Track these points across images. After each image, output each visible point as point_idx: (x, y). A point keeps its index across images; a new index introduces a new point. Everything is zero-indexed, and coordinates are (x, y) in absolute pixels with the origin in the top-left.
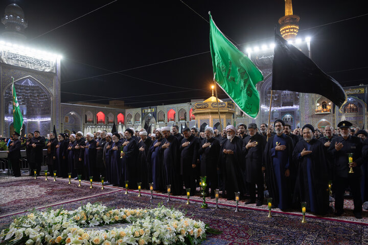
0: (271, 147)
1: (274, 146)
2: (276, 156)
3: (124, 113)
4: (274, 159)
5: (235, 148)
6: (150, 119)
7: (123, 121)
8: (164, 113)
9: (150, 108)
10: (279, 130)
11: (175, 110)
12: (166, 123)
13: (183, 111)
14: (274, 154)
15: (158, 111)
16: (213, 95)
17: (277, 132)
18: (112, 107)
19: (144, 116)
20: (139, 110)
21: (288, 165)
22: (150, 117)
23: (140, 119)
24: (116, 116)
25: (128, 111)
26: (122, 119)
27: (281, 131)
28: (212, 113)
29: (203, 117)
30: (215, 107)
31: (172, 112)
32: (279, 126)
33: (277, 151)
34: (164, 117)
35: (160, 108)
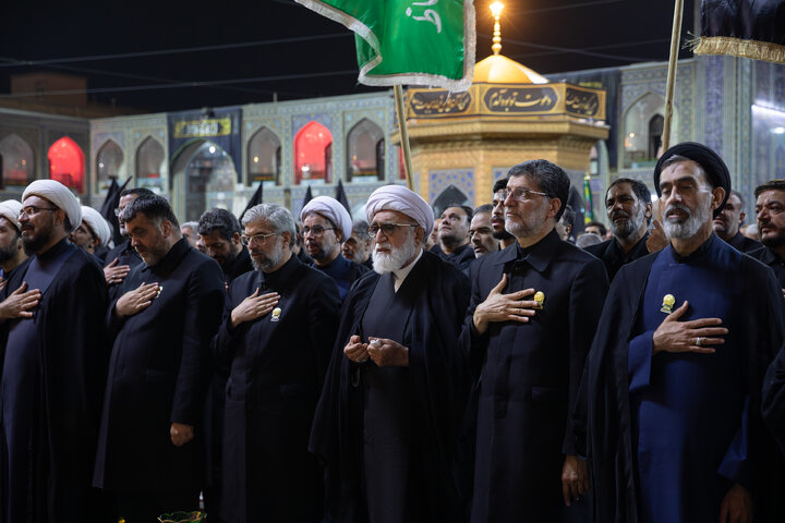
0: (626, 326)
1: (646, 319)
2: (657, 387)
3: (82, 140)
4: (646, 409)
5: (419, 330)
6: (210, 170)
7: (76, 178)
8: (275, 138)
9: (211, 115)
10: (681, 213)
11: (330, 127)
12: (287, 191)
13: (366, 133)
14: (642, 378)
15: (250, 128)
16: (497, 47)
17: (668, 228)
18: (20, 104)
19: (181, 150)
20: (156, 126)
21: (737, 456)
22: (211, 158)
23: (164, 169)
24: (45, 153)
25: (103, 130)
26: (74, 169)
27: (694, 226)
28: (491, 139)
29: (443, 159)
30: (500, 108)
31: (318, 135)
32: (685, 185)
33: (664, 358)
34: (279, 158)
35: (257, 116)
